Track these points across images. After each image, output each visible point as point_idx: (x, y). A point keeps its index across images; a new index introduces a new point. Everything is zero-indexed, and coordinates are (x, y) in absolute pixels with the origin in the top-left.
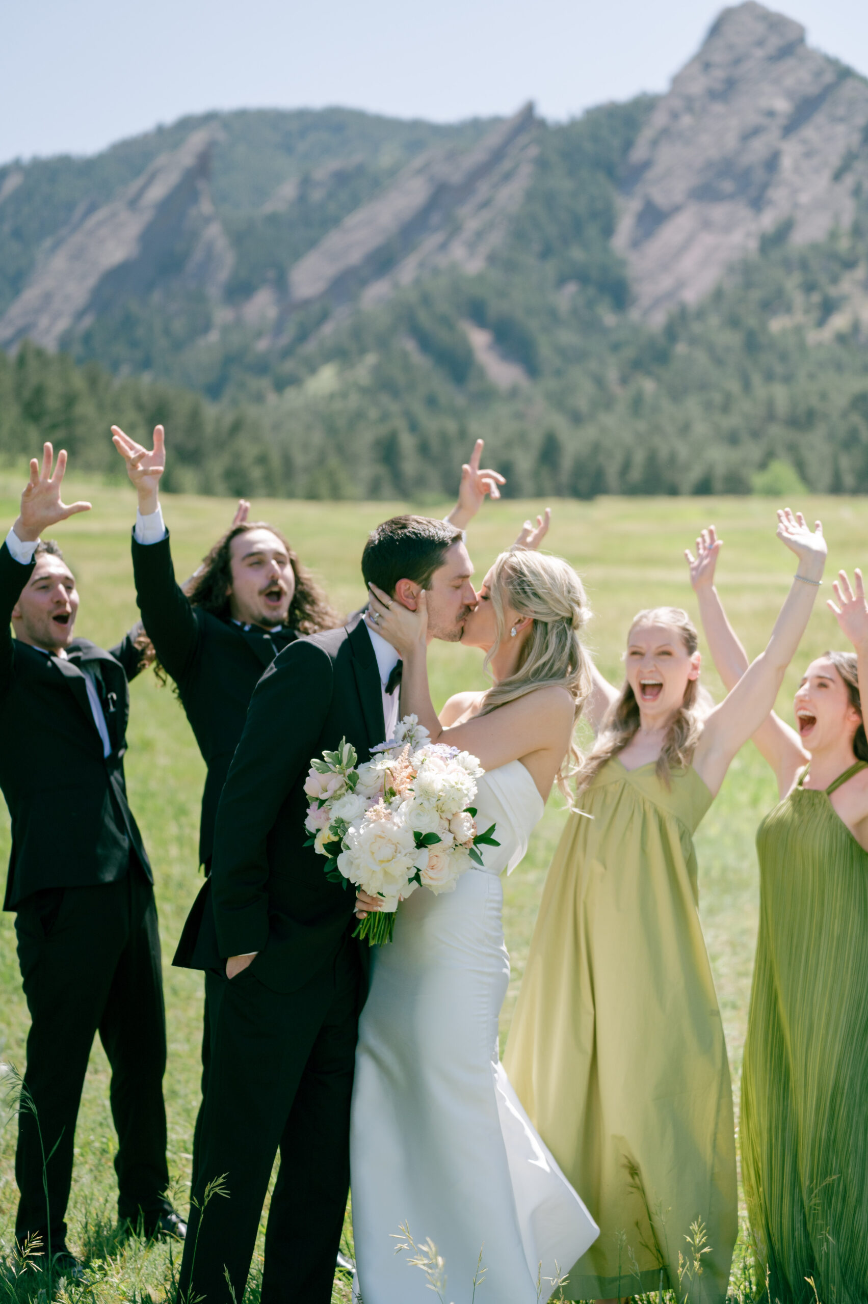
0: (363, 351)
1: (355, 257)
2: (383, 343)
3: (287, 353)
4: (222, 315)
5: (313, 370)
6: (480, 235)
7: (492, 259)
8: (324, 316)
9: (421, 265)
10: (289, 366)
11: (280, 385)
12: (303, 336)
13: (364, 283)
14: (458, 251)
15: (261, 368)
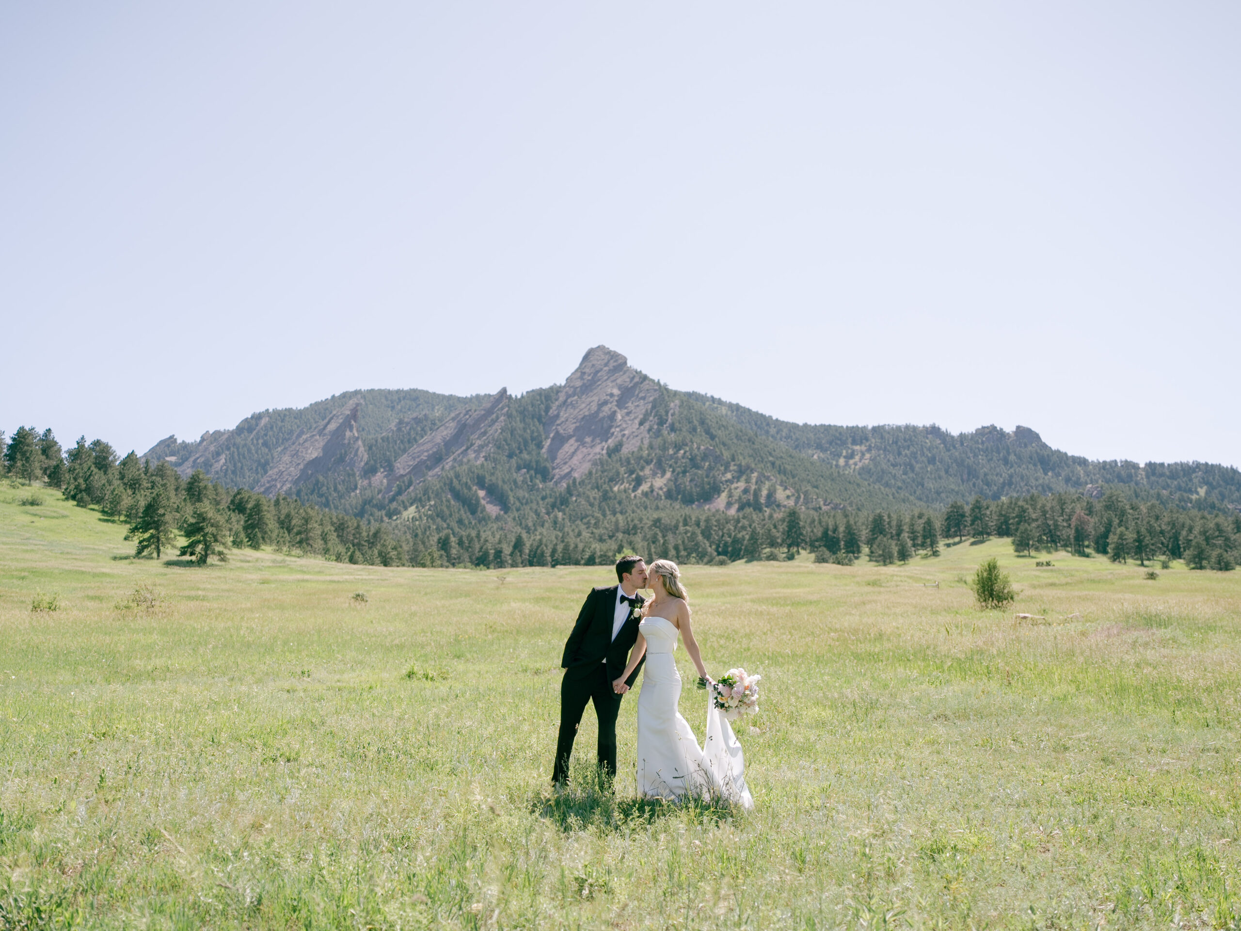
0: (429, 499)
1: (424, 457)
2: (437, 495)
3: (393, 500)
4: (362, 483)
5: (406, 509)
6: (481, 447)
7: (486, 459)
8: (410, 483)
9: (455, 460)
10: (394, 505)
11: (390, 515)
12: (399, 492)
13: (429, 468)
14: (472, 455)
15: (381, 507)
